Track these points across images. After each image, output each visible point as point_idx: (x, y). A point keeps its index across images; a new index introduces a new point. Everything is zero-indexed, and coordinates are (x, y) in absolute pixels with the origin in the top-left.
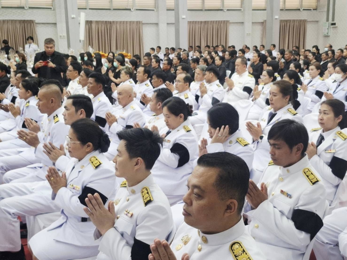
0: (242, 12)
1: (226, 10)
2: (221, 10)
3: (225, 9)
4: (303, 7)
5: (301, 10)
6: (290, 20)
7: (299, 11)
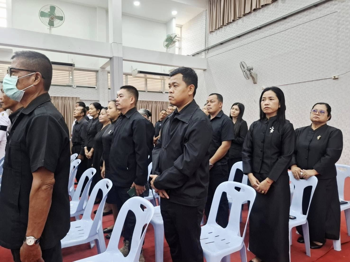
0: (96, 90)
1: (76, 86)
2: (71, 86)
3: (74, 85)
4: (166, 90)
5: (164, 93)
6: (152, 102)
7: (162, 93)
